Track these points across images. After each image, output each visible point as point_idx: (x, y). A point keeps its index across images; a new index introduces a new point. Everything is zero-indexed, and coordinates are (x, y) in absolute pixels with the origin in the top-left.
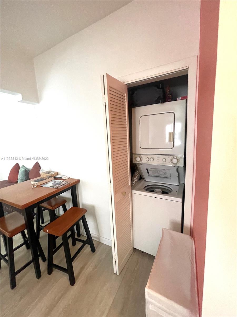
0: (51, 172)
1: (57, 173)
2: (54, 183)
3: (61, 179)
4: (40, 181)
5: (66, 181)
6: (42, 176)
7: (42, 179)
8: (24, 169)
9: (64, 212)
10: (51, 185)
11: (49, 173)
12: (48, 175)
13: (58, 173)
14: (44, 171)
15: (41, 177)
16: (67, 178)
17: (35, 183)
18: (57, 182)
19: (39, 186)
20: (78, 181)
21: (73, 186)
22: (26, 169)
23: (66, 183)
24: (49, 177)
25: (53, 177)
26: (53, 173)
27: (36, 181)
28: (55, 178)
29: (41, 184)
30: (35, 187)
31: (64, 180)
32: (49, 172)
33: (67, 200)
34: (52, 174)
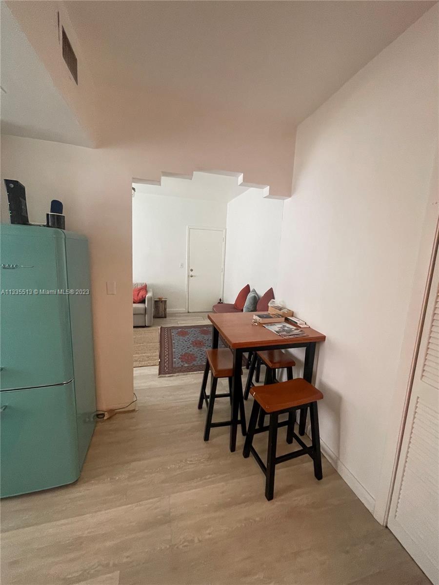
0: (285, 308)
1: (293, 312)
2: (281, 328)
3: (294, 324)
4: (266, 318)
5: (301, 331)
6: (271, 311)
7: (268, 317)
8: (253, 295)
9: (288, 380)
10: (277, 329)
11: (280, 309)
12: (278, 313)
13: (294, 314)
14: (275, 305)
15: (269, 312)
16: (306, 326)
17: (258, 318)
18: (288, 328)
19: (260, 324)
20: (323, 338)
21: (310, 343)
22: (256, 296)
23: (300, 333)
24: (279, 316)
25: (284, 318)
26: (285, 311)
27: (259, 316)
28: (287, 320)
29: (264, 324)
30: (256, 324)
31: (298, 327)
32: (282, 307)
33: (296, 363)
34: (284, 313)
